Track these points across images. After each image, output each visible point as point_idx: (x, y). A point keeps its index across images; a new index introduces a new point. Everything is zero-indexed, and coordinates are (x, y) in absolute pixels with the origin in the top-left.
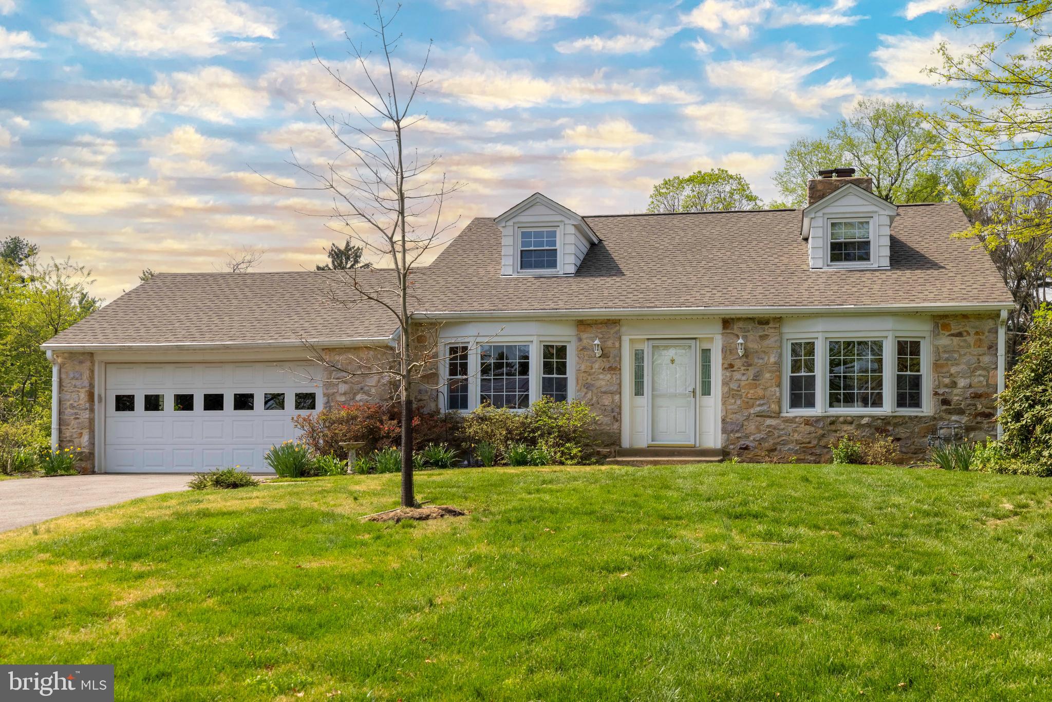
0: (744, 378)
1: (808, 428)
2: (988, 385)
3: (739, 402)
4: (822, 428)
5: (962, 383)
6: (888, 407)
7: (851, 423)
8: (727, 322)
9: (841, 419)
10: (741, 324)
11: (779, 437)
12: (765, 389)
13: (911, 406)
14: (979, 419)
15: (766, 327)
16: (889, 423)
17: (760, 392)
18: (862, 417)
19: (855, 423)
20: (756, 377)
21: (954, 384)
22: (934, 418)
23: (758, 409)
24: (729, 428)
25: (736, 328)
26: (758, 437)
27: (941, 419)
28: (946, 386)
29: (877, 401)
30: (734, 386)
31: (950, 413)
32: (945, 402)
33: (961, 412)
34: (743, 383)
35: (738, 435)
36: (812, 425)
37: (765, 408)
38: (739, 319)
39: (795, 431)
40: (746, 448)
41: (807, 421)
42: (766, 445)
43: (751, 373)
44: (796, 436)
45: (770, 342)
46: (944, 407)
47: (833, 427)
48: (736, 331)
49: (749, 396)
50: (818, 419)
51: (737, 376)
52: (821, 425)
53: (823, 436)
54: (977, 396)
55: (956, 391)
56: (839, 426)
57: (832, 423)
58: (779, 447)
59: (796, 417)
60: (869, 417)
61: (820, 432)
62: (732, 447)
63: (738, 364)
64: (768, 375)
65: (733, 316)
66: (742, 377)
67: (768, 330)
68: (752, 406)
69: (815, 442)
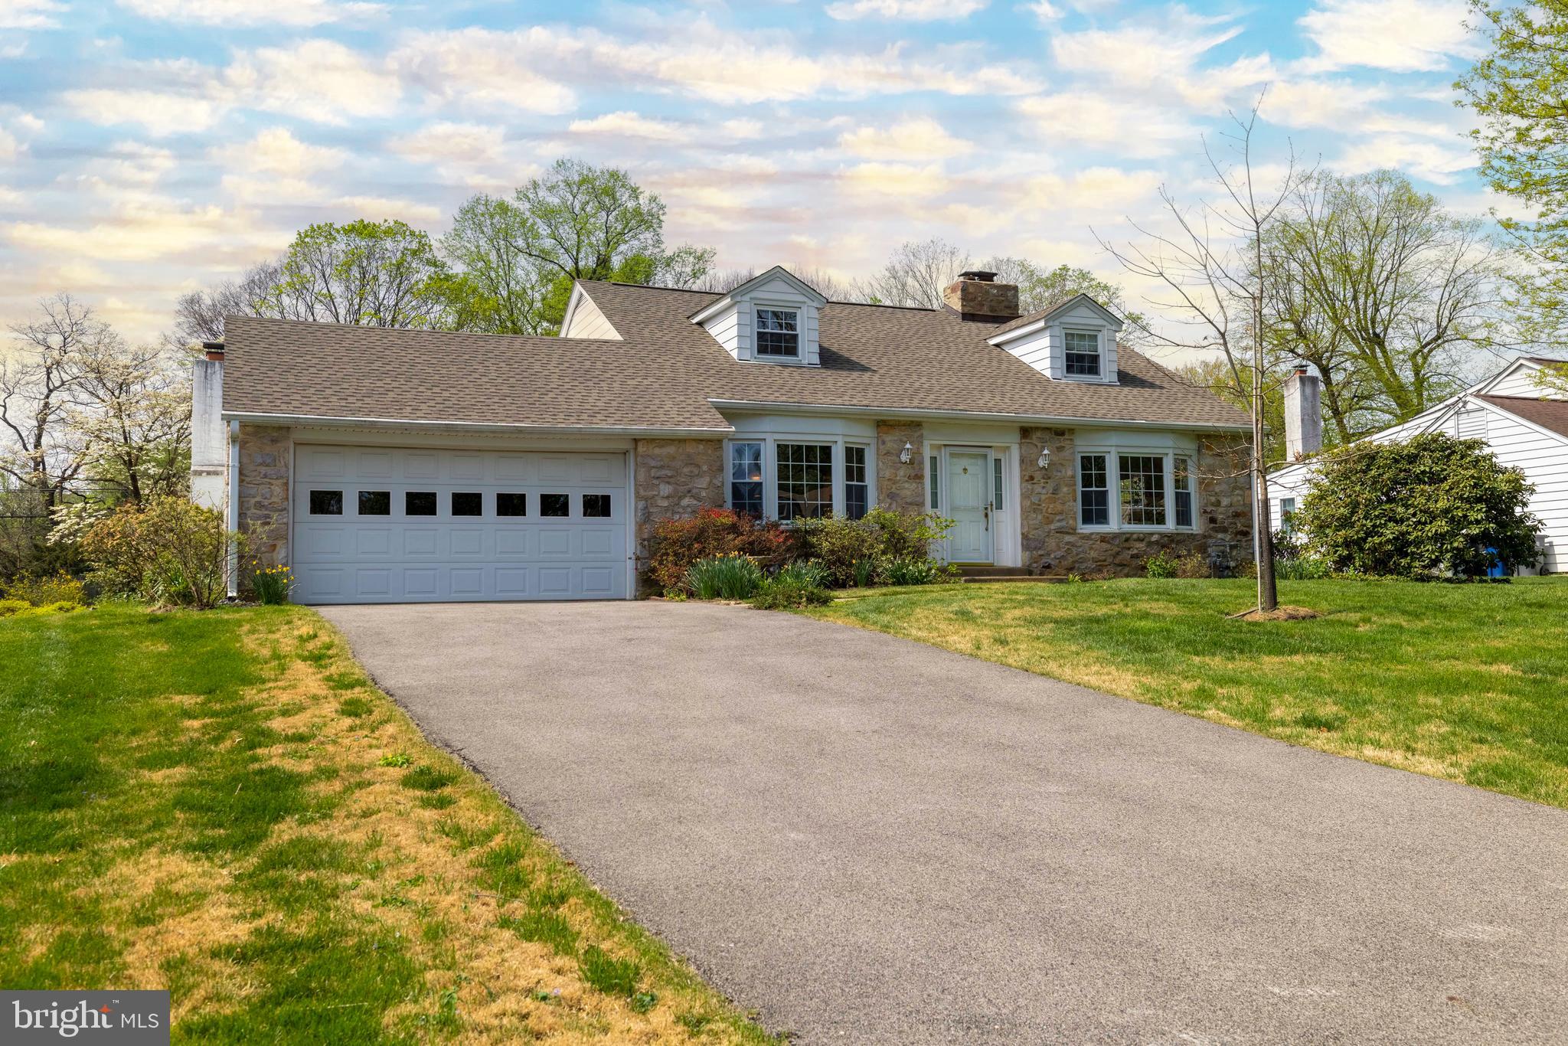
0: (1044, 491)
1: (1105, 546)
2: (1244, 504)
3: (1040, 517)
4: (1118, 546)
5: (1225, 502)
6: (1170, 525)
7: (1143, 540)
8: (1026, 431)
9: (1135, 536)
10: (1039, 434)
11: (1077, 554)
12: (1063, 504)
13: (1158, 523)
14: (1239, 537)
15: (1062, 438)
16: (1172, 541)
17: (1059, 507)
18: (1152, 534)
19: (1147, 540)
20: (1055, 492)
21: (1218, 504)
22: (1205, 537)
23: (1058, 524)
24: (1033, 545)
25: (1035, 437)
26: (1059, 554)
27: (1210, 537)
28: (1213, 504)
29: (1161, 519)
30: (1034, 499)
31: (1217, 531)
32: (1213, 520)
33: (1225, 530)
34: (1043, 497)
35: (1040, 552)
36: (1109, 543)
37: (1064, 523)
38: (1037, 428)
39: (1091, 548)
40: (1049, 567)
41: (1104, 538)
42: (1065, 563)
43: (1050, 487)
44: (1093, 554)
45: (1066, 453)
46: (1212, 525)
47: (1127, 545)
48: (1035, 441)
49: (1050, 511)
50: (1116, 536)
51: (1038, 489)
52: (1117, 542)
53: (1118, 553)
54: (1237, 515)
55: (1221, 510)
56: (1132, 543)
57: (1127, 540)
58: (1077, 565)
59: (1092, 534)
60: (1159, 534)
61: (1117, 549)
62: (1035, 565)
63: (1038, 476)
64: (1065, 489)
65: (1033, 425)
66: (1042, 491)
67: (1063, 441)
68: (1052, 522)
69: (1110, 560)
